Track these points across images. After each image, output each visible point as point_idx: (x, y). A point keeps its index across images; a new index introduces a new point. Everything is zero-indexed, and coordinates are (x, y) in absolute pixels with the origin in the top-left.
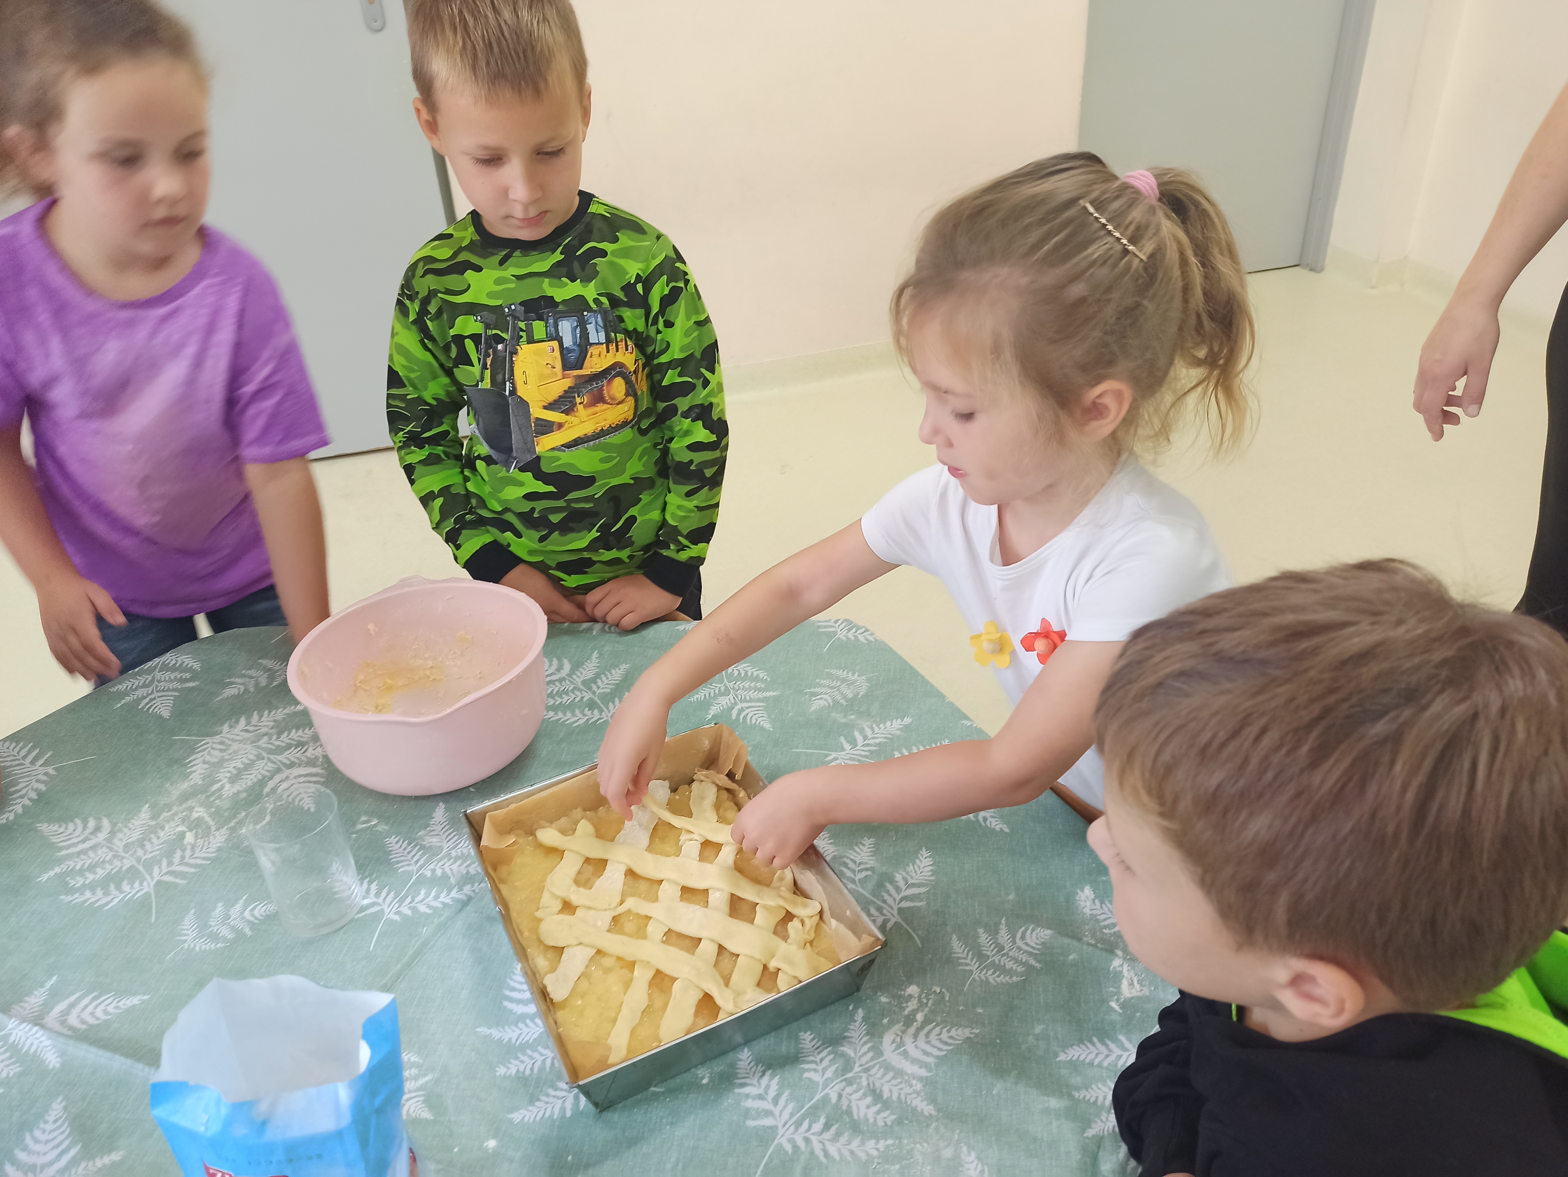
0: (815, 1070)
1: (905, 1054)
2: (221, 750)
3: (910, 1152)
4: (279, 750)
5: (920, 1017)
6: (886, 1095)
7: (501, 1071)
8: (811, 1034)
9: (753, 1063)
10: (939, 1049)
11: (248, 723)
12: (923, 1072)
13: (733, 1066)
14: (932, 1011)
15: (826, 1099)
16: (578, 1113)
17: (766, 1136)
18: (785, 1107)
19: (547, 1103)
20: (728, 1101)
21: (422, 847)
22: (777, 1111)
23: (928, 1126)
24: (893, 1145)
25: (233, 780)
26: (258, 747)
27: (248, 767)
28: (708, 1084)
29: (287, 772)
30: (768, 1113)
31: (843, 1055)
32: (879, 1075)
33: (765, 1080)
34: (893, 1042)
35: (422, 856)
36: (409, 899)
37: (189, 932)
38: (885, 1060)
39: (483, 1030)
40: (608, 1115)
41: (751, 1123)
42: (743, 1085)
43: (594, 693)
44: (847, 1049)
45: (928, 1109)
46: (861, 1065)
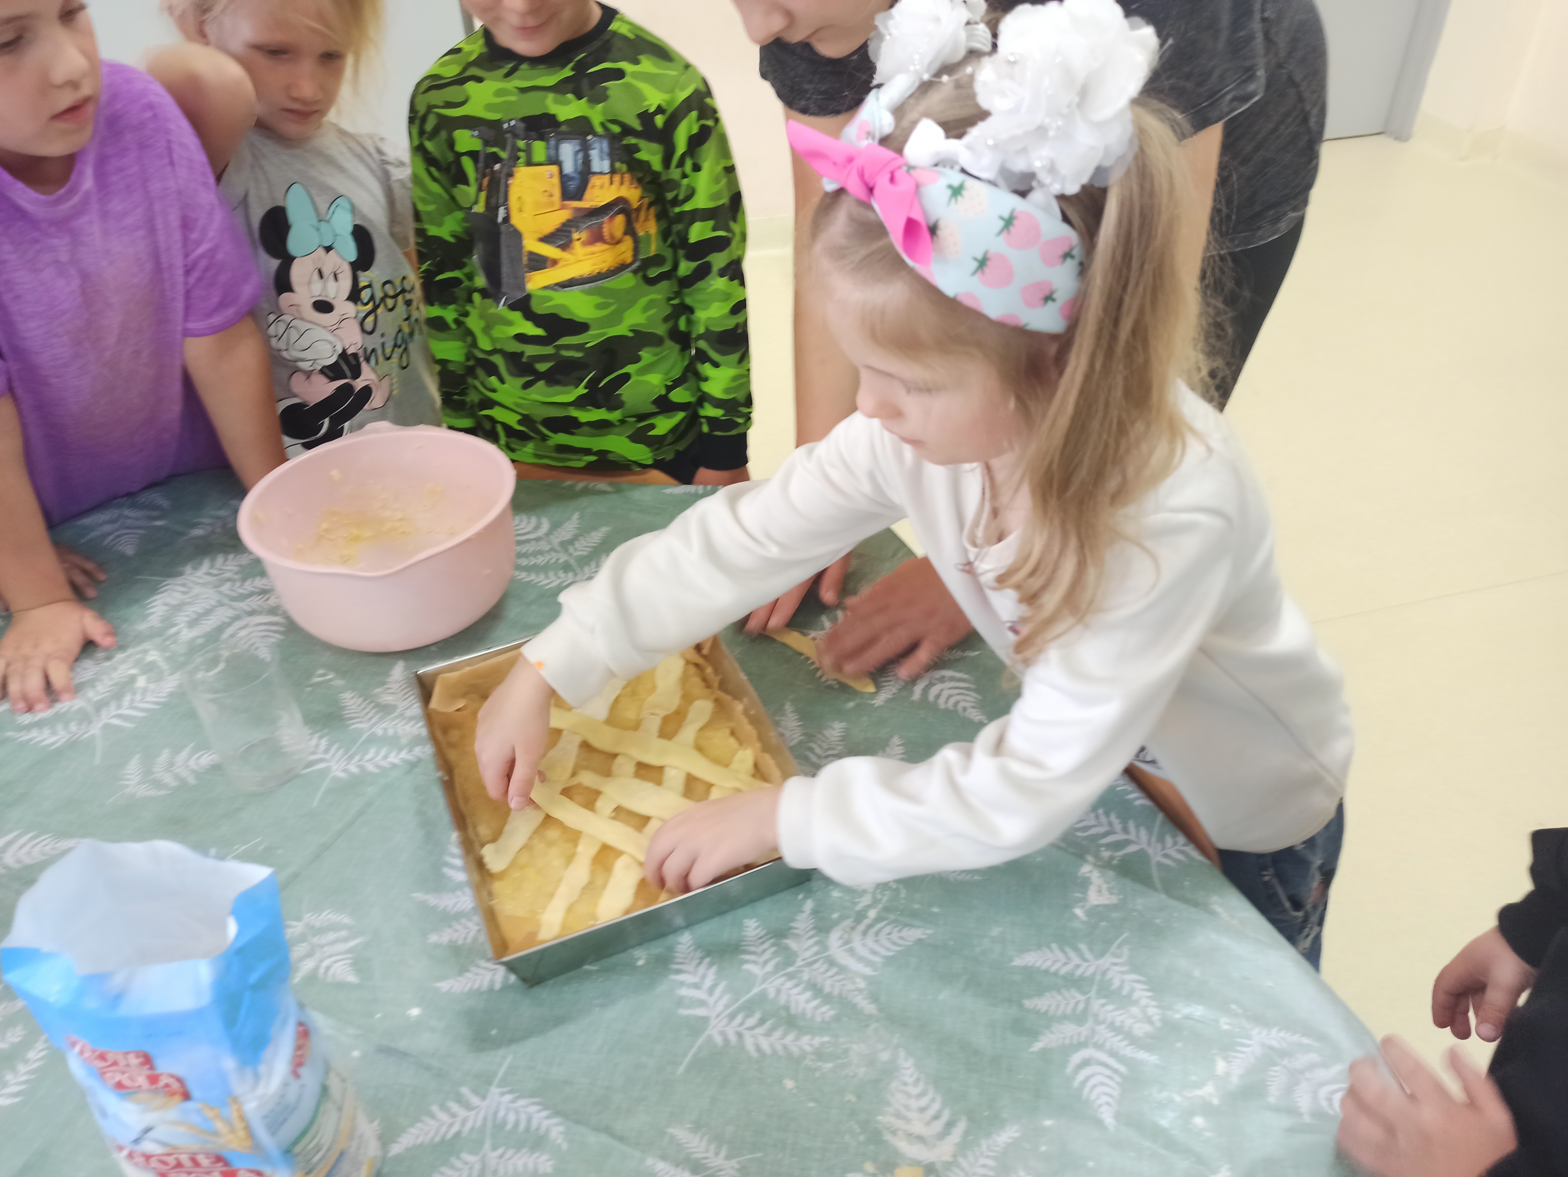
0: (755, 962)
1: (852, 952)
2: (184, 593)
3: (846, 1051)
4: (242, 598)
5: (872, 914)
6: (827, 989)
7: (433, 938)
8: (756, 922)
9: (692, 948)
10: (888, 950)
11: (212, 567)
12: (868, 971)
13: (671, 949)
14: (887, 909)
15: (763, 995)
16: (506, 988)
17: (698, 1025)
18: (720, 998)
19: (477, 974)
20: (662, 988)
21: (378, 705)
22: (711, 1001)
23: (867, 1026)
24: (828, 1042)
25: (193, 623)
26: (220, 593)
27: (208, 612)
28: (642, 966)
29: (247, 620)
30: (702, 1003)
31: (786, 948)
32: (822, 969)
33: (702, 969)
34: (841, 938)
35: (376, 713)
36: (357, 758)
37: (132, 777)
38: (829, 956)
39: (419, 896)
40: (536, 990)
41: (684, 1012)
42: (679, 972)
43: (570, 555)
44: (791, 943)
45: (870, 1008)
46: (804, 960)
